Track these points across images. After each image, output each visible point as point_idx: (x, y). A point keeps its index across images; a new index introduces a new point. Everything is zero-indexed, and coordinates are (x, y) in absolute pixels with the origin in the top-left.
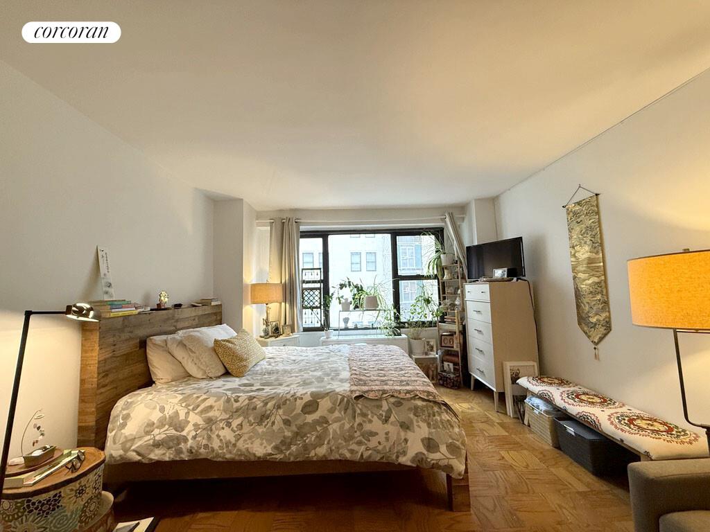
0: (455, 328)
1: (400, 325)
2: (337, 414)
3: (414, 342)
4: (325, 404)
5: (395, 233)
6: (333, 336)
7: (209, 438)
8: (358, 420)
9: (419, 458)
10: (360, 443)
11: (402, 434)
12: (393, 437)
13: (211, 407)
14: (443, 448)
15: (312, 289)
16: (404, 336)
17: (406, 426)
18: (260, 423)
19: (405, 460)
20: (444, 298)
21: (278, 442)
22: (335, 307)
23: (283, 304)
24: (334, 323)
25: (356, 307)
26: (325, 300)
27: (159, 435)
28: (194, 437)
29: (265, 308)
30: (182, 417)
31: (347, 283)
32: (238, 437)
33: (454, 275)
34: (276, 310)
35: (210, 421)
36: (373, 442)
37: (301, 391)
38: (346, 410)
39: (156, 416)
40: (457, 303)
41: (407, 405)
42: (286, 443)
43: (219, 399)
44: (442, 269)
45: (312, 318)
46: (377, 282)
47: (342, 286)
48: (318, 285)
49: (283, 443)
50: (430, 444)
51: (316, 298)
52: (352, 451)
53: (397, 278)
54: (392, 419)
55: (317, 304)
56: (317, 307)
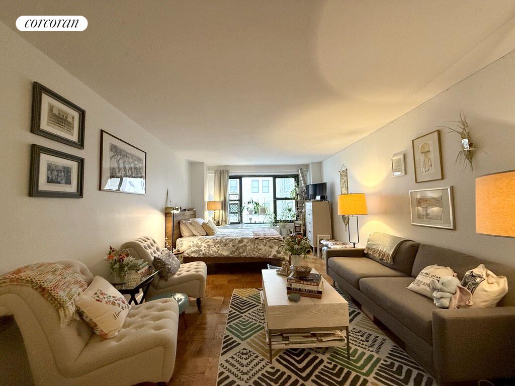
0: (301, 222)
1: (276, 222)
2: (249, 244)
3: (283, 230)
4: (245, 241)
5: (275, 177)
6: (244, 226)
7: (209, 250)
8: (256, 245)
9: (275, 256)
10: (256, 252)
11: (270, 250)
12: (267, 250)
13: (209, 242)
14: (282, 253)
15: (234, 204)
16: (278, 227)
17: (271, 247)
18: (225, 246)
19: (271, 257)
20: (298, 209)
21: (231, 251)
22: (245, 213)
23: (221, 211)
24: (244, 220)
25: (256, 213)
26: (240, 210)
27: (193, 249)
28: (204, 250)
29: (213, 213)
30: (200, 244)
31: (251, 201)
32: (218, 250)
33: (302, 197)
34: (218, 214)
35: (209, 245)
36: (261, 252)
37: (237, 238)
38: (252, 242)
39: (191, 244)
40: (303, 211)
41: (272, 241)
42: (233, 252)
43: (210, 239)
44: (297, 195)
45: (234, 218)
46: (266, 201)
47: (249, 203)
48: (237, 202)
49: (232, 252)
50: (279, 252)
51: (235, 208)
52: (254, 254)
53: (275, 199)
54: (267, 245)
55: (237, 211)
56: (236, 213)
